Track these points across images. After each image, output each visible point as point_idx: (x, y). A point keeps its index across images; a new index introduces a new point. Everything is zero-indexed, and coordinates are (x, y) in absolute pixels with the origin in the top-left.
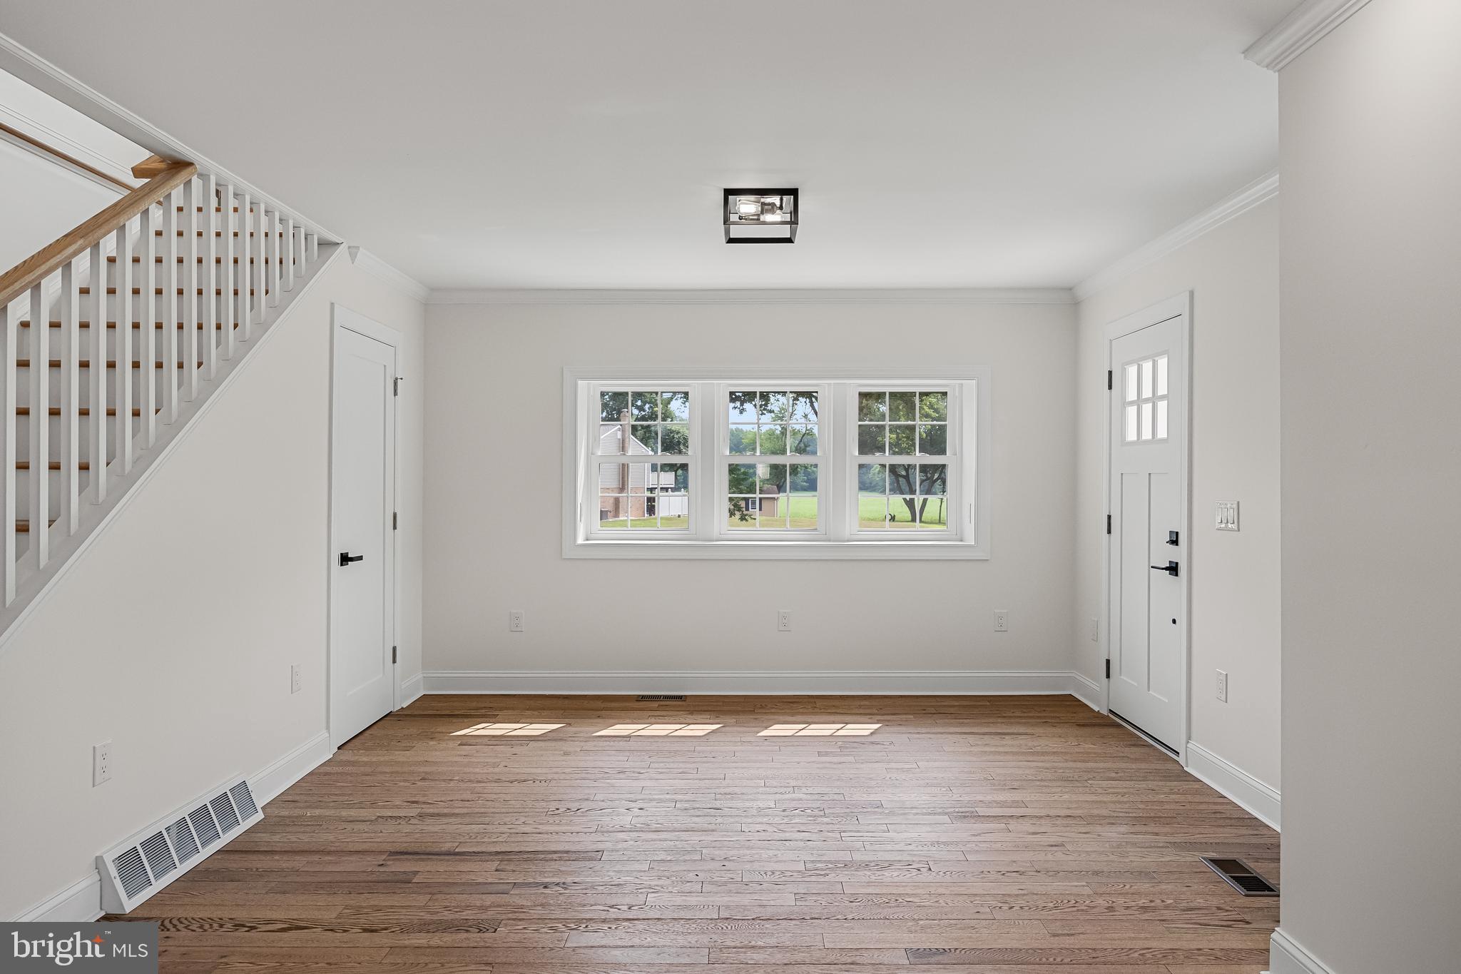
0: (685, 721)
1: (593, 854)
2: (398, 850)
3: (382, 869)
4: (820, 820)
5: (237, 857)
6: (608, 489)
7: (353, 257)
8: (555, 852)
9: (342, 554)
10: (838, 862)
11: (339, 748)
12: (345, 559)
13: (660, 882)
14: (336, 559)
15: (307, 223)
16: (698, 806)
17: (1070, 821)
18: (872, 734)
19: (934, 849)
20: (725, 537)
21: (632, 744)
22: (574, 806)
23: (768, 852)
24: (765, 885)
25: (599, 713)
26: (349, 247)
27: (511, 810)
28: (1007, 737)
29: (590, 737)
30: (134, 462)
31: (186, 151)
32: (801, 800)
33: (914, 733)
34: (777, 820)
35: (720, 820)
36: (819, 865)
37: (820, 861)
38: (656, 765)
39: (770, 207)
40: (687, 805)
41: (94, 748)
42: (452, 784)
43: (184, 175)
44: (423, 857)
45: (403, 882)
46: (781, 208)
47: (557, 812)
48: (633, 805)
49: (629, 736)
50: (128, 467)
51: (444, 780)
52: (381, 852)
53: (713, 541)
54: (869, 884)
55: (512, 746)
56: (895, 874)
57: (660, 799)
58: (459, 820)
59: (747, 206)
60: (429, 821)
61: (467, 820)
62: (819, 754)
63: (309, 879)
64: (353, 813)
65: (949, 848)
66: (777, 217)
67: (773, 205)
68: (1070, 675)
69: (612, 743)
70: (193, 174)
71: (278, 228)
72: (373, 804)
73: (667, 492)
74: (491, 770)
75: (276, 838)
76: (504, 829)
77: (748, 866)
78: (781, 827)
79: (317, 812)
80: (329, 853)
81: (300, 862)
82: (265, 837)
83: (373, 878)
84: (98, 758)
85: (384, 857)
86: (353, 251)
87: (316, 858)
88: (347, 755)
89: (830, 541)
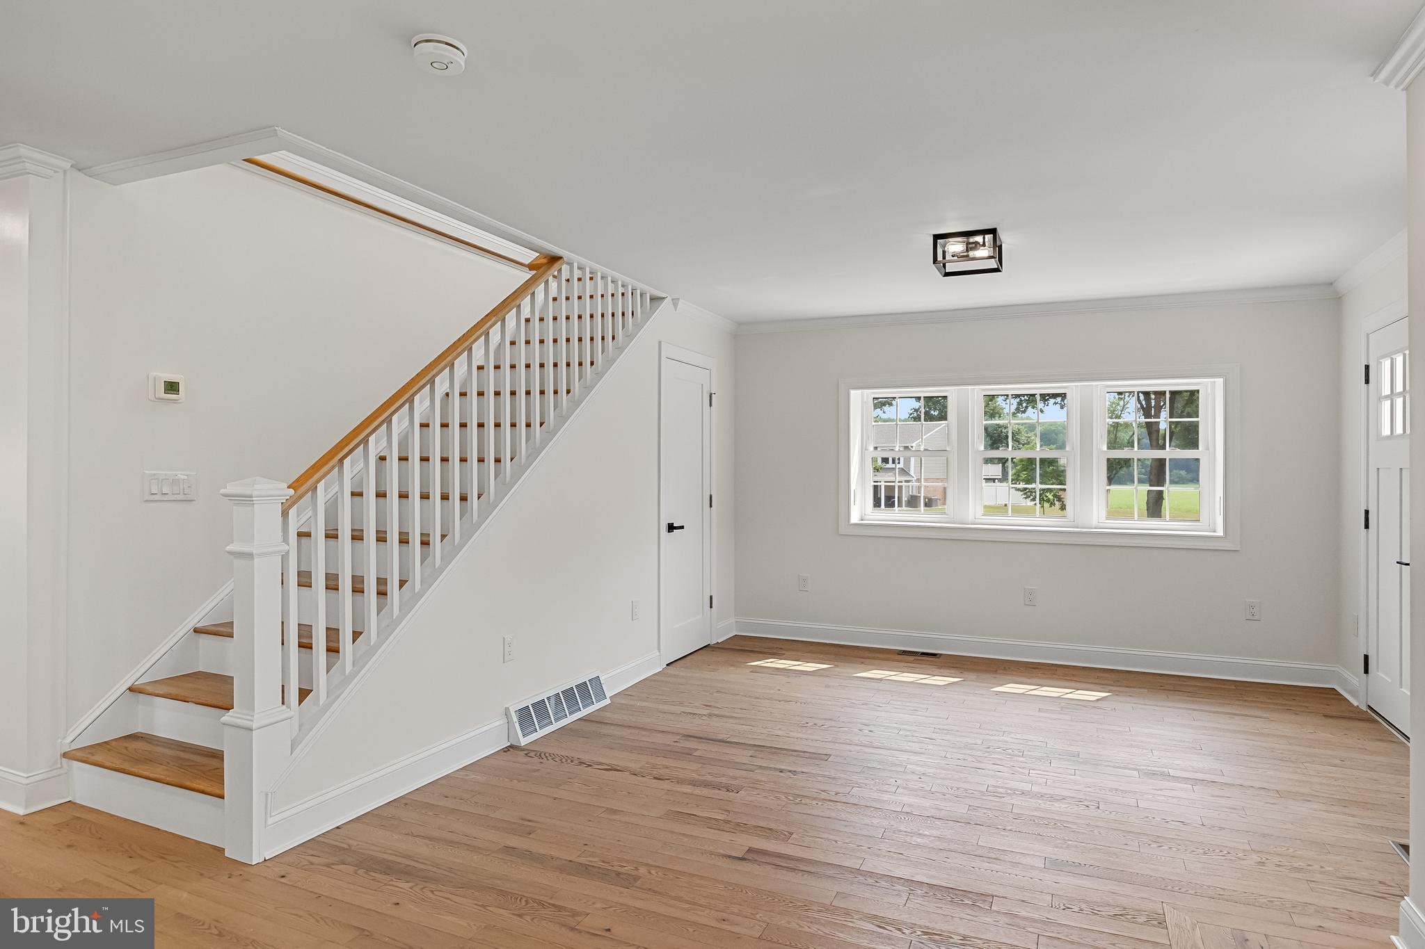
0: (932, 673)
1: (823, 756)
2: (690, 734)
3: (676, 744)
4: (1016, 758)
5: (588, 724)
6: (937, 479)
7: (675, 306)
8: (795, 751)
9: (669, 524)
10: (1017, 790)
11: (667, 665)
12: (671, 528)
13: (866, 782)
14: (664, 528)
15: (641, 286)
16: (917, 735)
17: (1262, 792)
18: (1098, 700)
19: (1111, 794)
20: (980, 521)
21: (881, 686)
22: (820, 722)
23: (960, 774)
24: (948, 796)
25: (864, 660)
26: (673, 299)
27: (773, 719)
28: (1236, 718)
29: (850, 677)
30: (528, 457)
31: (557, 251)
32: (1007, 742)
33: (1142, 704)
34: (979, 753)
35: (930, 747)
36: (1001, 790)
37: (1002, 788)
38: (895, 703)
39: (974, 245)
40: (908, 733)
41: (504, 638)
42: (738, 697)
43: (556, 266)
44: (704, 740)
45: (688, 754)
46: (984, 245)
47: (806, 725)
48: (865, 727)
49: (881, 680)
50: (523, 461)
51: (732, 694)
52: (678, 734)
53: (968, 524)
54: (1035, 809)
55: (788, 677)
56: (1064, 806)
57: (888, 726)
58: (735, 721)
59: (956, 246)
60: (714, 719)
61: (742, 722)
62: (1040, 710)
63: (630, 743)
64: (665, 707)
65: (1125, 795)
66: (982, 252)
67: (977, 243)
68: (1333, 669)
69: (865, 683)
70: (562, 264)
71: (621, 290)
72: (681, 703)
73: (994, 482)
74: (768, 691)
75: (615, 716)
76: (765, 731)
77: (939, 781)
78: (979, 759)
79: (644, 704)
80: (645, 729)
81: (626, 733)
82: (608, 715)
83: (669, 748)
84: (507, 646)
85: (679, 737)
86: (675, 302)
87: (636, 731)
88: (672, 670)
89: (1078, 528)
